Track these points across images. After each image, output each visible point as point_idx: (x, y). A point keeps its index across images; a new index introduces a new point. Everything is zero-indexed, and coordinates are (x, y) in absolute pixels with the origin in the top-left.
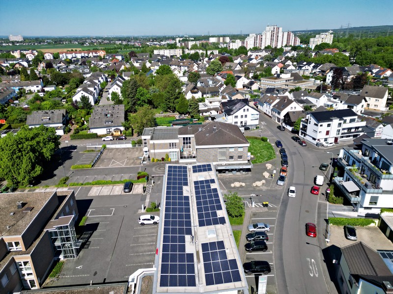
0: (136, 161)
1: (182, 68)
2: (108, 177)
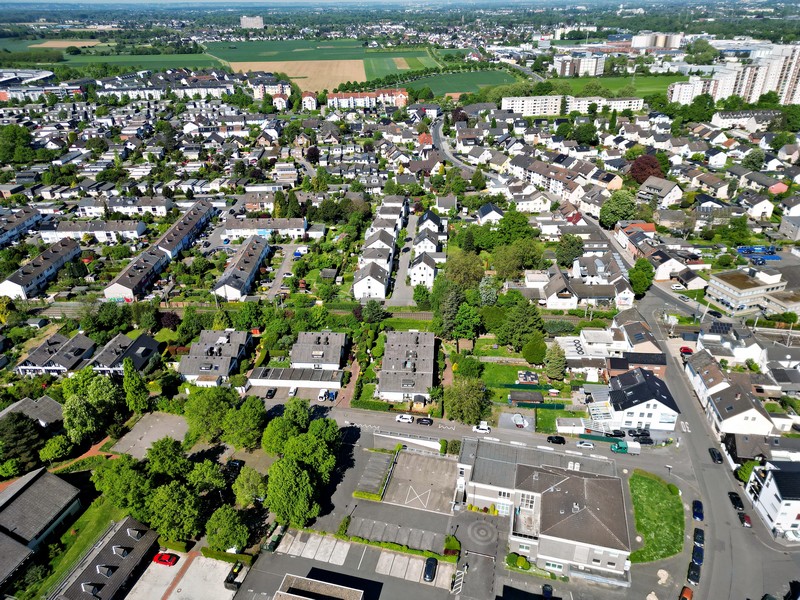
0: (444, 498)
1: (552, 181)
2: (403, 531)
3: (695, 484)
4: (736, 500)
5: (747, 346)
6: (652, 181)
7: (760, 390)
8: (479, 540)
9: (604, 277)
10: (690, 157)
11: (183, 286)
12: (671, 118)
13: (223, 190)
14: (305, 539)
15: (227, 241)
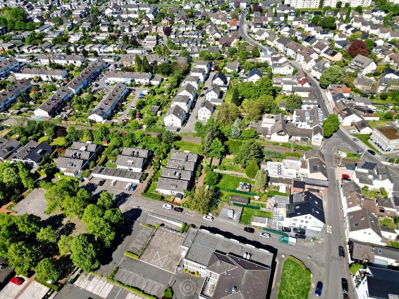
1: (298, 55)
2: (144, 281)
3: (324, 270)
4: (345, 284)
5: (382, 180)
6: (359, 57)
7: (382, 211)
8: (185, 292)
9: (308, 123)
10: (390, 40)
11: (77, 111)
12: (386, 12)
13: (115, 51)
14: (90, 279)
15: (108, 84)
